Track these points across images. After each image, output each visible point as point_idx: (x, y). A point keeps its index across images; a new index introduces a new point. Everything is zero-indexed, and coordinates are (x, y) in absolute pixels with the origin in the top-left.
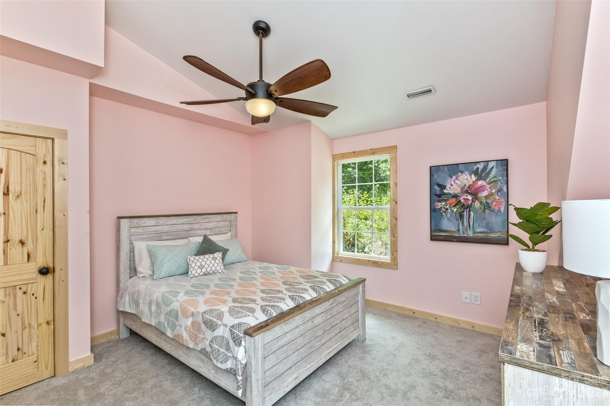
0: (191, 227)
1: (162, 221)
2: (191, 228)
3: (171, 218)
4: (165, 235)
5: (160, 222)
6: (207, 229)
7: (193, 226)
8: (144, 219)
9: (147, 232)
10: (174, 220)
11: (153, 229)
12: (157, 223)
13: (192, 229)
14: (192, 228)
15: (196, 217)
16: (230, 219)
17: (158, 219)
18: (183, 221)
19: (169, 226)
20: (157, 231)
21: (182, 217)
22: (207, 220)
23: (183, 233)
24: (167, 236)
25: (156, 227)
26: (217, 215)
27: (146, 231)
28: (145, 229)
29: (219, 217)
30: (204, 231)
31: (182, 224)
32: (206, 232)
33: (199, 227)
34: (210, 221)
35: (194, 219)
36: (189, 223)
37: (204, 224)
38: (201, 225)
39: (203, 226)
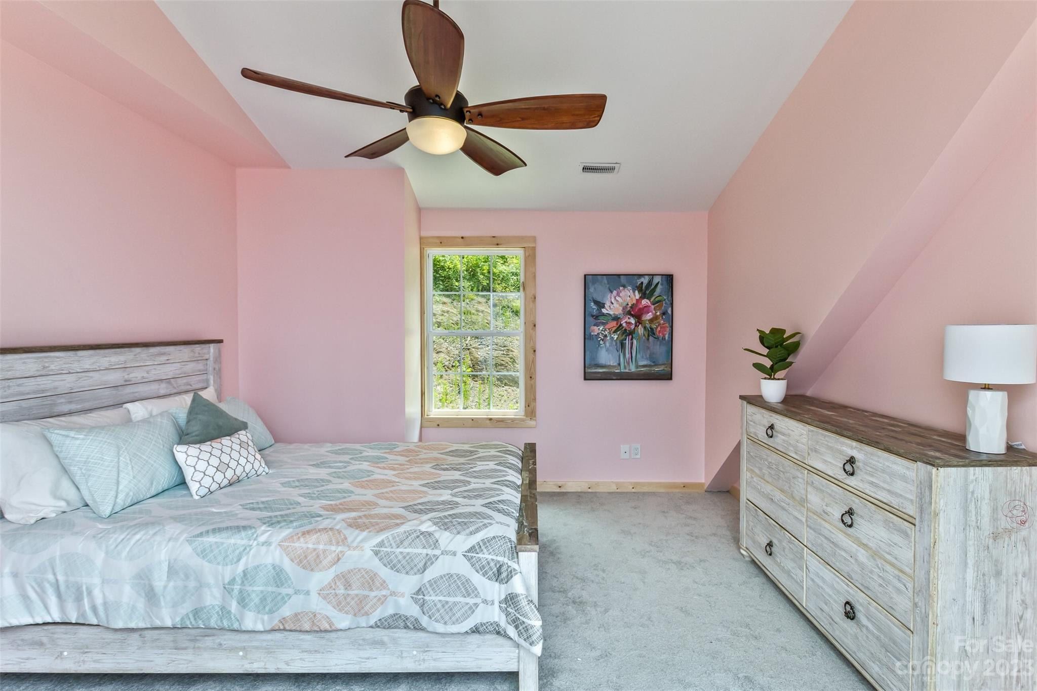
0: (126, 377)
2: (126, 381)
3: (80, 353)
4: (63, 400)
5: (50, 367)
6: (161, 381)
7: (131, 376)
8: (9, 358)
10: (87, 359)
11: (31, 385)
12: (42, 368)
13: (127, 383)
14: (130, 381)
15: (138, 350)
16: (207, 357)
17: (46, 357)
18: (109, 361)
19: (75, 377)
20: (43, 391)
21: (107, 351)
22: (163, 359)
23: (107, 392)
24: (70, 402)
25: (38, 379)
26: (178, 348)
28: (9, 387)
29: (186, 352)
30: (154, 387)
31: (107, 369)
32: (158, 389)
33: (145, 375)
34: (168, 360)
35: (135, 355)
36: (123, 366)
37: (155, 369)
38: (148, 373)
39: (153, 375)
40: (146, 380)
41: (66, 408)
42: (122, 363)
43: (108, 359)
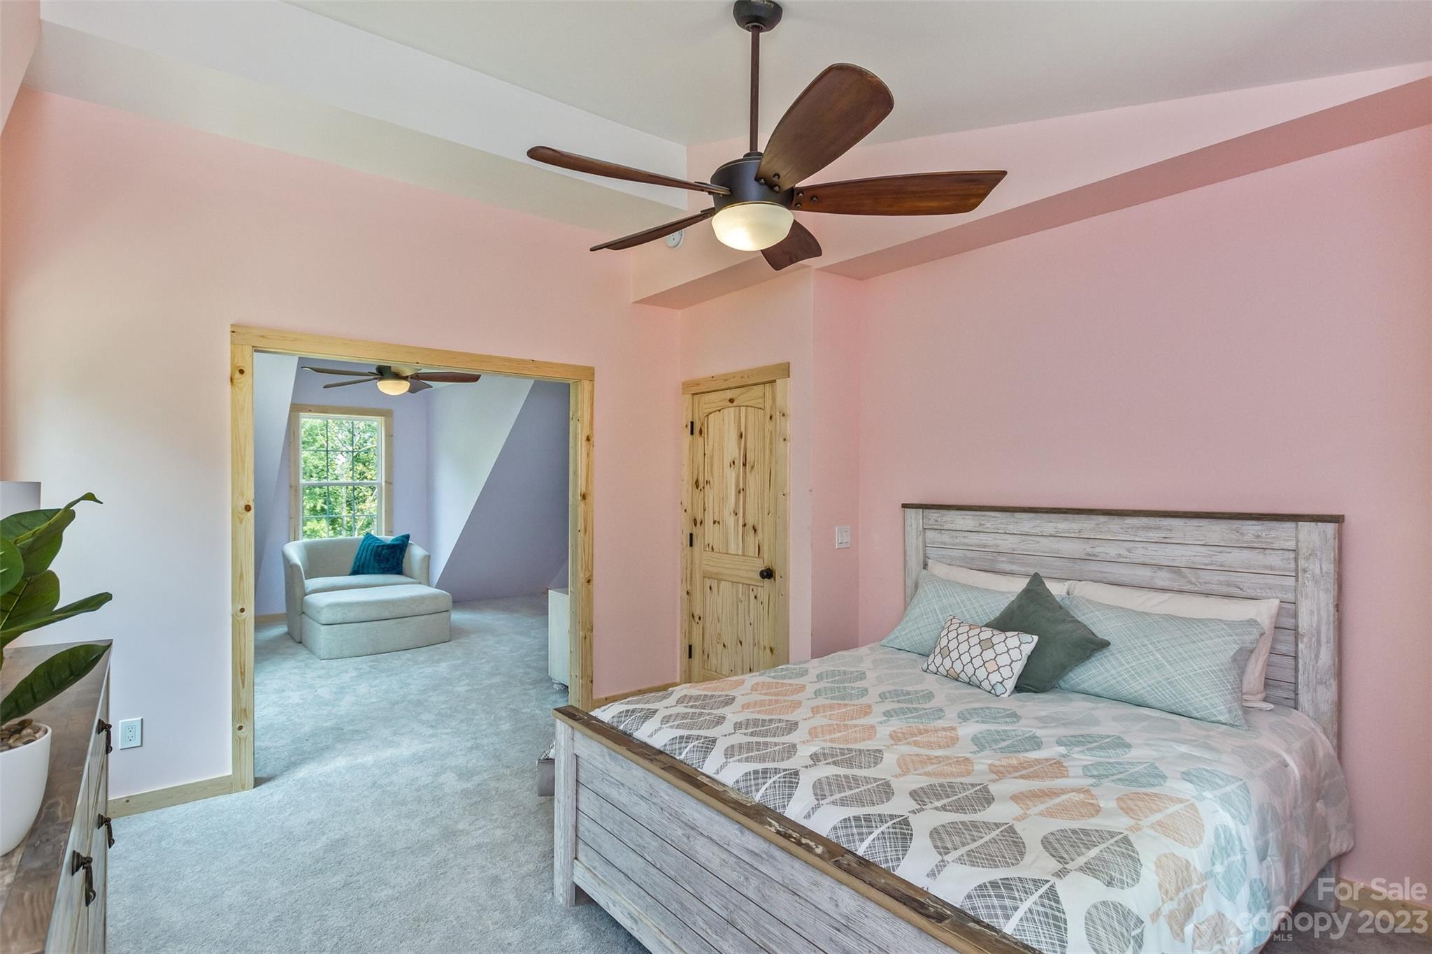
0: (1089, 550)
1: (994, 521)
2: (1088, 554)
3: (1018, 515)
4: (1004, 559)
5: (988, 525)
6: (1160, 567)
7: (1097, 550)
8: (952, 512)
9: (960, 544)
10: (1027, 523)
11: (974, 539)
12: (981, 525)
13: (1090, 558)
14: (1094, 555)
15: (1102, 519)
16: (1291, 544)
17: (982, 516)
18: (1055, 528)
19: (1016, 539)
20: (985, 546)
21: (1052, 516)
22: (1154, 535)
23: (1058, 563)
24: (1012, 563)
25: (982, 534)
26: (1195, 522)
27: (958, 541)
28: (956, 537)
29: (1217, 531)
30: (1144, 574)
31: (1051, 536)
32: (1152, 578)
33: (1125, 553)
34: (1164, 538)
35: (1098, 524)
36: (1076, 535)
37: (1143, 547)
38: (1129, 550)
39: (1140, 553)
40: (1128, 560)
41: (1007, 567)
42: (1075, 532)
43: (1055, 525)
